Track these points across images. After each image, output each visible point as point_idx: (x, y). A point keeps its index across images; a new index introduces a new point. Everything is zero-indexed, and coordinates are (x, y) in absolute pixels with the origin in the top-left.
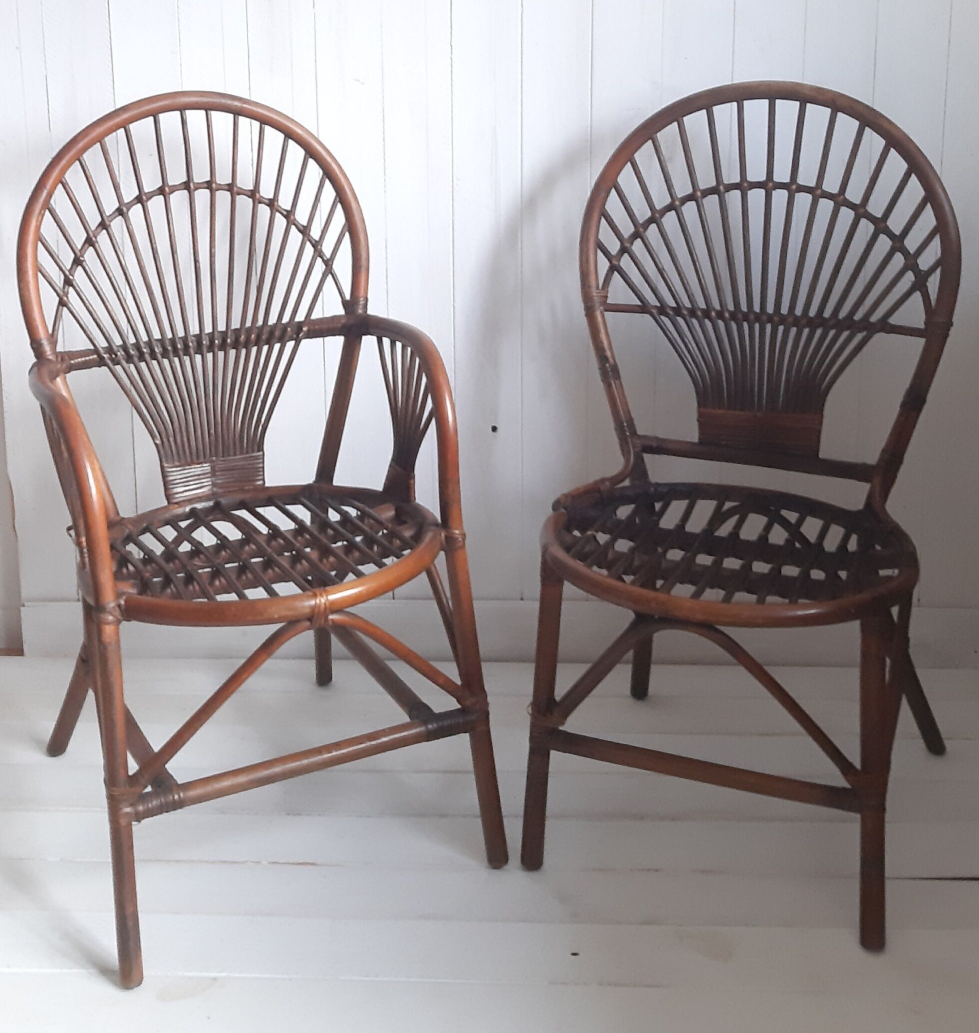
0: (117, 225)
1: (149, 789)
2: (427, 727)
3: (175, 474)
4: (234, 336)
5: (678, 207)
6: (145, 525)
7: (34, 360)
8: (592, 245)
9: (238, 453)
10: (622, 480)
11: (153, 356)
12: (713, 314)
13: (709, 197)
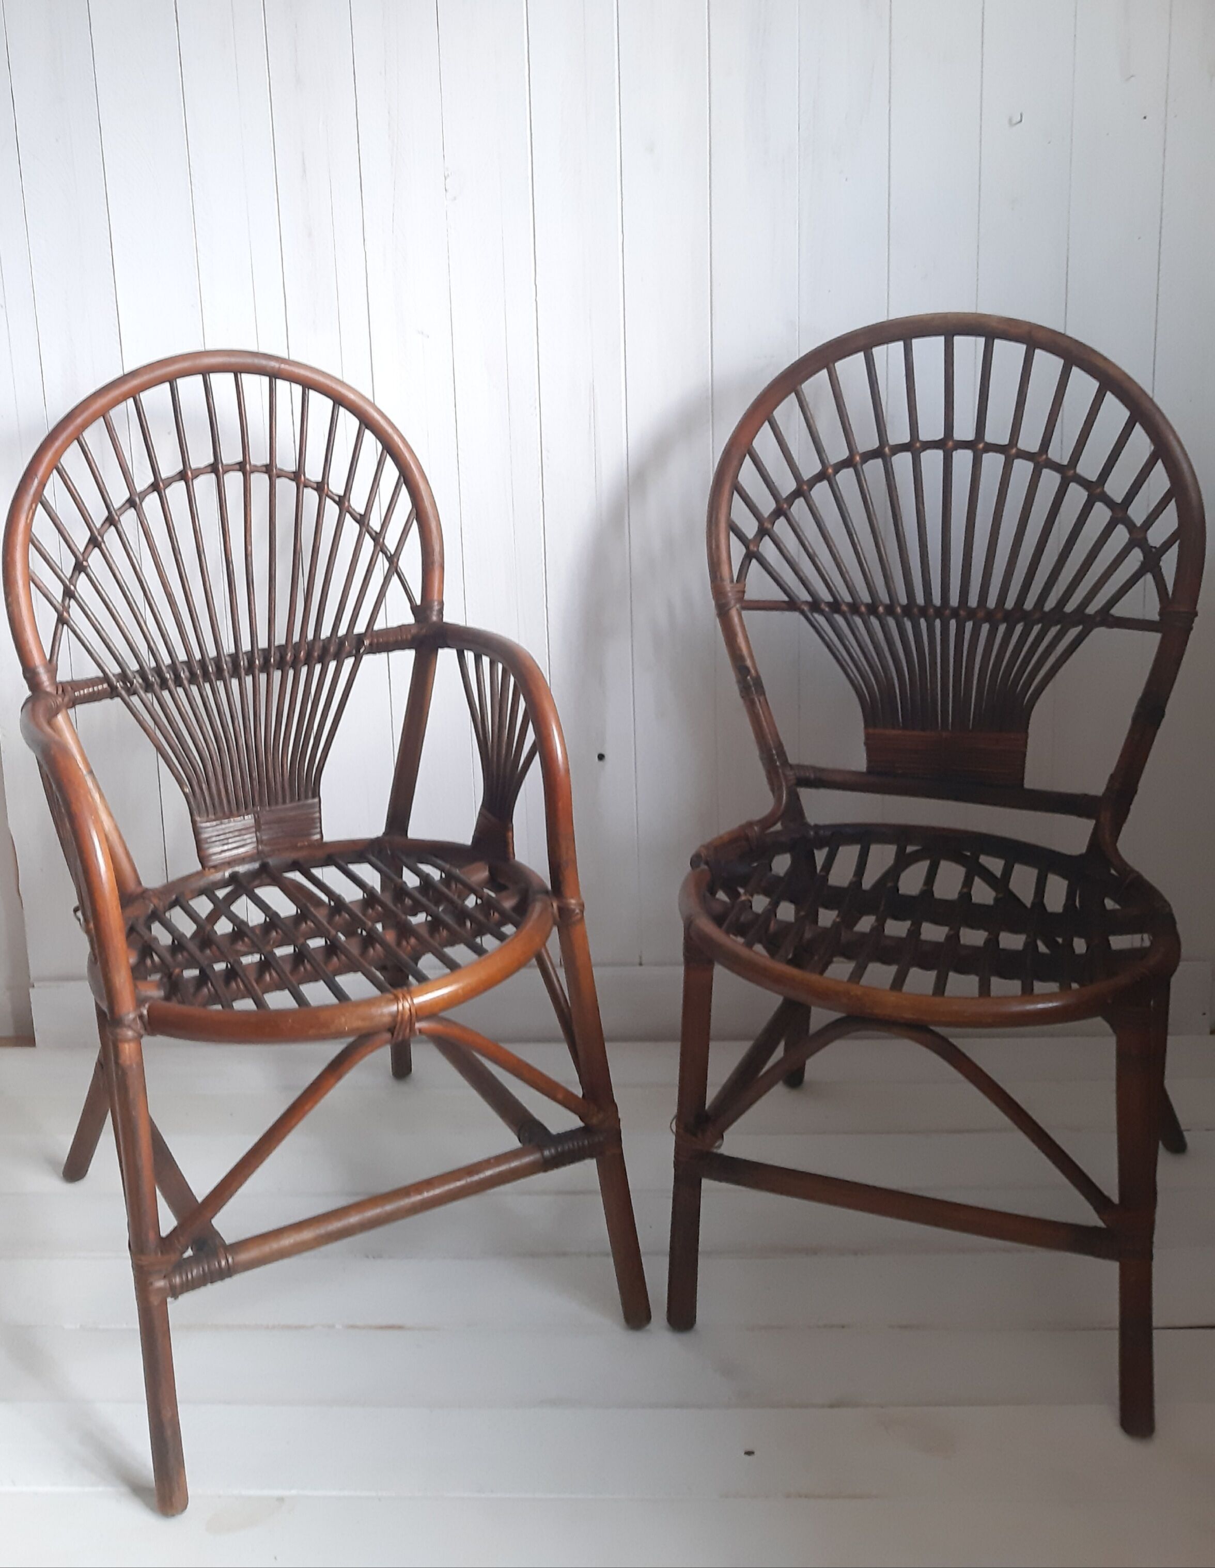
0: (128, 519)
1: (189, 1253)
2: (542, 1154)
3: (210, 829)
4: (278, 654)
5: (832, 476)
6: (174, 897)
7: (28, 693)
8: (723, 525)
9: (288, 801)
10: (774, 824)
11: (178, 682)
12: (881, 609)
13: (871, 462)
